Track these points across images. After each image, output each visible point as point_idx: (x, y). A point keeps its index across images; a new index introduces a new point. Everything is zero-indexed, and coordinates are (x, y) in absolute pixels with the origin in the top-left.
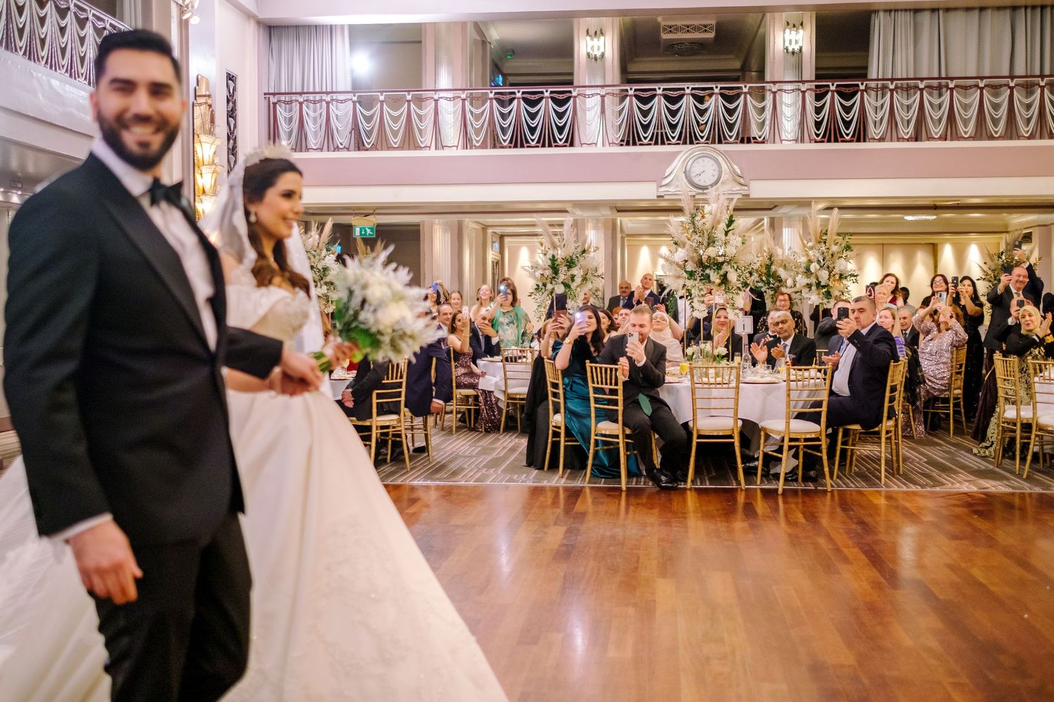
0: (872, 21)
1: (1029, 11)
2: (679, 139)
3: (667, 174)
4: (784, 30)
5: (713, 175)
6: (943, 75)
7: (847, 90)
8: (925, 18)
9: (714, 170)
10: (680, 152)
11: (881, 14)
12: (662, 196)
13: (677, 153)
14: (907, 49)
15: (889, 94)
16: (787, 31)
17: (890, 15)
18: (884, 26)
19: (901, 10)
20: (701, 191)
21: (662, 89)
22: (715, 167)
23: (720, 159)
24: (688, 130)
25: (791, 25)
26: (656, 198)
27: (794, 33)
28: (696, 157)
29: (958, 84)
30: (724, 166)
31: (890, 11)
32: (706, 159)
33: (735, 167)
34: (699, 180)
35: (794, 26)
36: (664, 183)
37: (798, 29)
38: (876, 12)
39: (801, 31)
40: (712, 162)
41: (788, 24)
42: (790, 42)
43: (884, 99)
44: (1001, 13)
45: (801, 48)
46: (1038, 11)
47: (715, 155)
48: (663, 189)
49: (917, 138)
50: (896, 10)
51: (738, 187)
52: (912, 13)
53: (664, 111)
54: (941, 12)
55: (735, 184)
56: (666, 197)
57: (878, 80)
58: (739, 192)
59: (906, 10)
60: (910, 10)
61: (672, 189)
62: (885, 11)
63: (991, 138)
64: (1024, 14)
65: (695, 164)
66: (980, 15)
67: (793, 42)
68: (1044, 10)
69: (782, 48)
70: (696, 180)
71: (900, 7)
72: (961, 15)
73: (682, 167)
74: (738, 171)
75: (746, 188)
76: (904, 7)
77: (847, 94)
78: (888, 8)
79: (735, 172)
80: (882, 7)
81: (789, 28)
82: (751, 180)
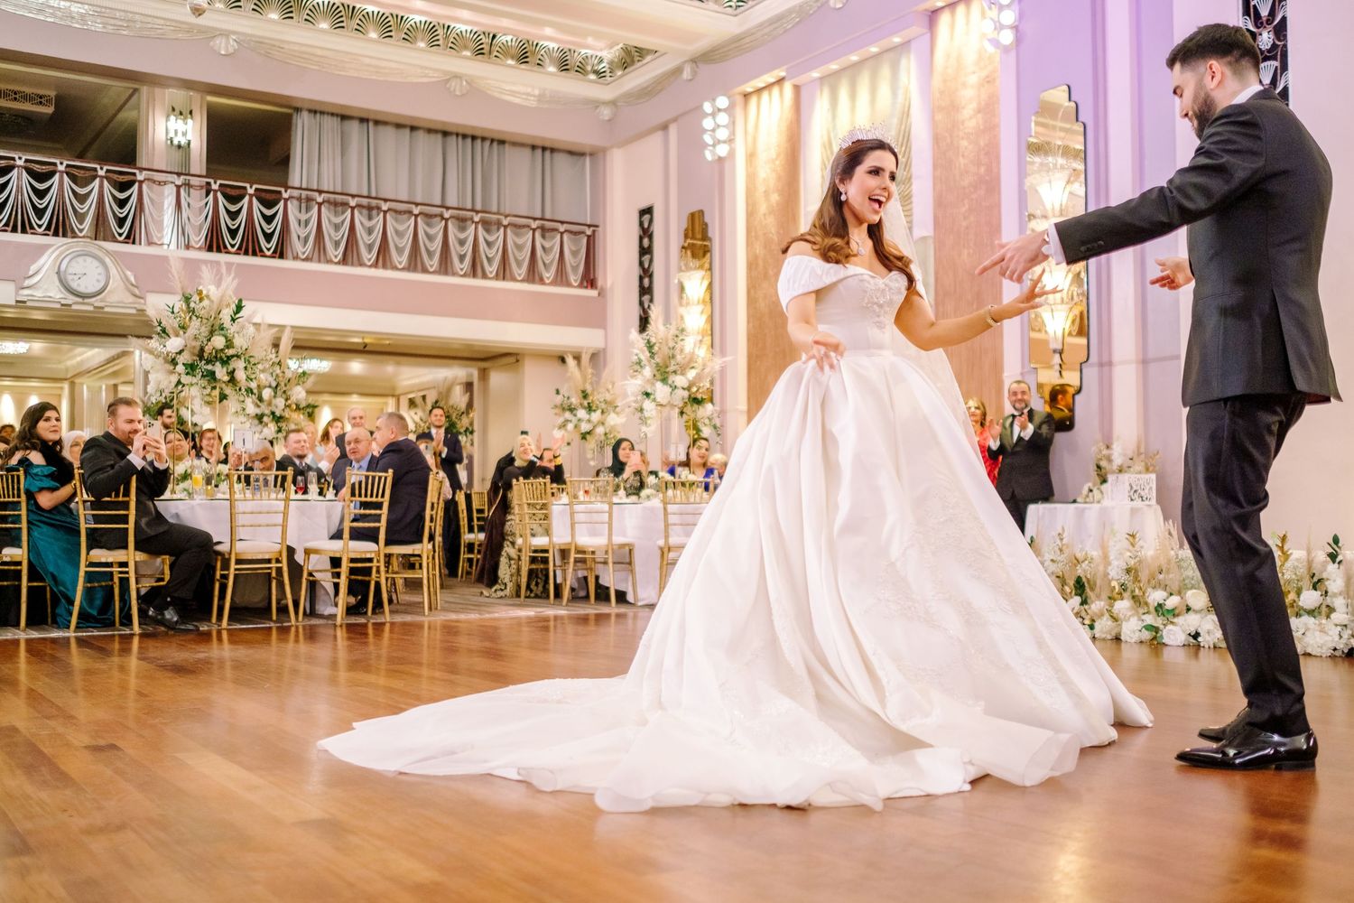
0: (294, 121)
1: (460, 138)
2: (48, 228)
3: (31, 273)
4: (168, 116)
5: (98, 281)
6: (373, 194)
7: (268, 196)
8: (354, 127)
9: (100, 274)
10: (50, 246)
11: (305, 114)
12: (24, 302)
13: (46, 247)
14: (334, 160)
15: (316, 208)
16: (172, 118)
17: (315, 117)
18: (309, 129)
19: (328, 113)
20: (80, 300)
21: (23, 160)
22: (101, 270)
23: (107, 260)
24: (61, 218)
25: (177, 112)
26: (14, 303)
27: (180, 122)
28: (74, 254)
29: (391, 207)
30: (113, 271)
31: (315, 112)
32: (89, 259)
33: (129, 273)
34: (79, 285)
35: (181, 114)
36: (27, 283)
37: (185, 118)
38: (298, 110)
39: (190, 121)
40: (96, 263)
41: (173, 109)
42: (176, 132)
43: (309, 214)
44: (433, 136)
45: (189, 142)
46: (469, 140)
47: (100, 254)
48: (26, 292)
49: (344, 261)
50: (322, 113)
51: (132, 299)
52: (339, 119)
53: (26, 188)
54: (371, 124)
55: (128, 294)
56: (29, 304)
57: (300, 188)
58: (132, 306)
59: (332, 114)
60: (337, 115)
61: (38, 294)
62: (310, 111)
63: (425, 270)
64: (455, 144)
65: (73, 263)
66: (411, 137)
67: (180, 134)
68: (475, 142)
69: (164, 138)
70: (74, 285)
71: (326, 110)
72: (390, 131)
73: (55, 263)
74: (132, 279)
75: (142, 301)
76: (331, 110)
77: (269, 201)
78: (313, 108)
79: (128, 280)
80: (307, 106)
81: (175, 116)
82: (148, 292)
